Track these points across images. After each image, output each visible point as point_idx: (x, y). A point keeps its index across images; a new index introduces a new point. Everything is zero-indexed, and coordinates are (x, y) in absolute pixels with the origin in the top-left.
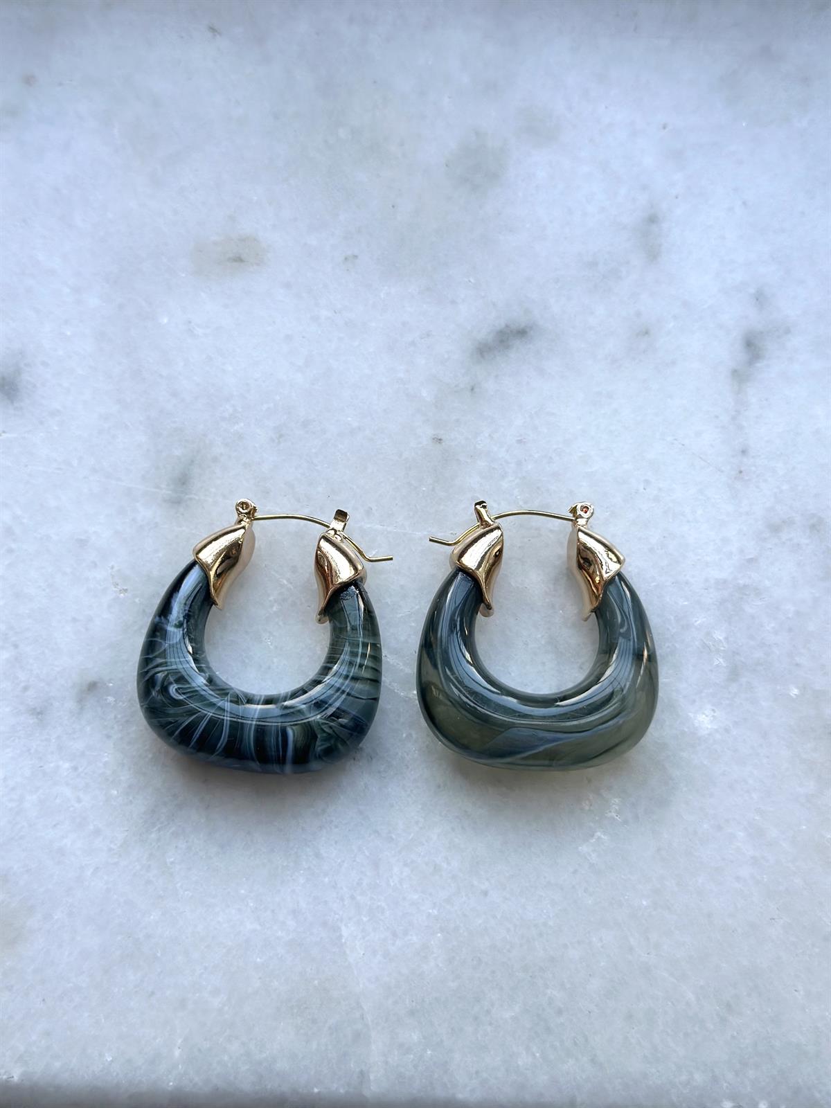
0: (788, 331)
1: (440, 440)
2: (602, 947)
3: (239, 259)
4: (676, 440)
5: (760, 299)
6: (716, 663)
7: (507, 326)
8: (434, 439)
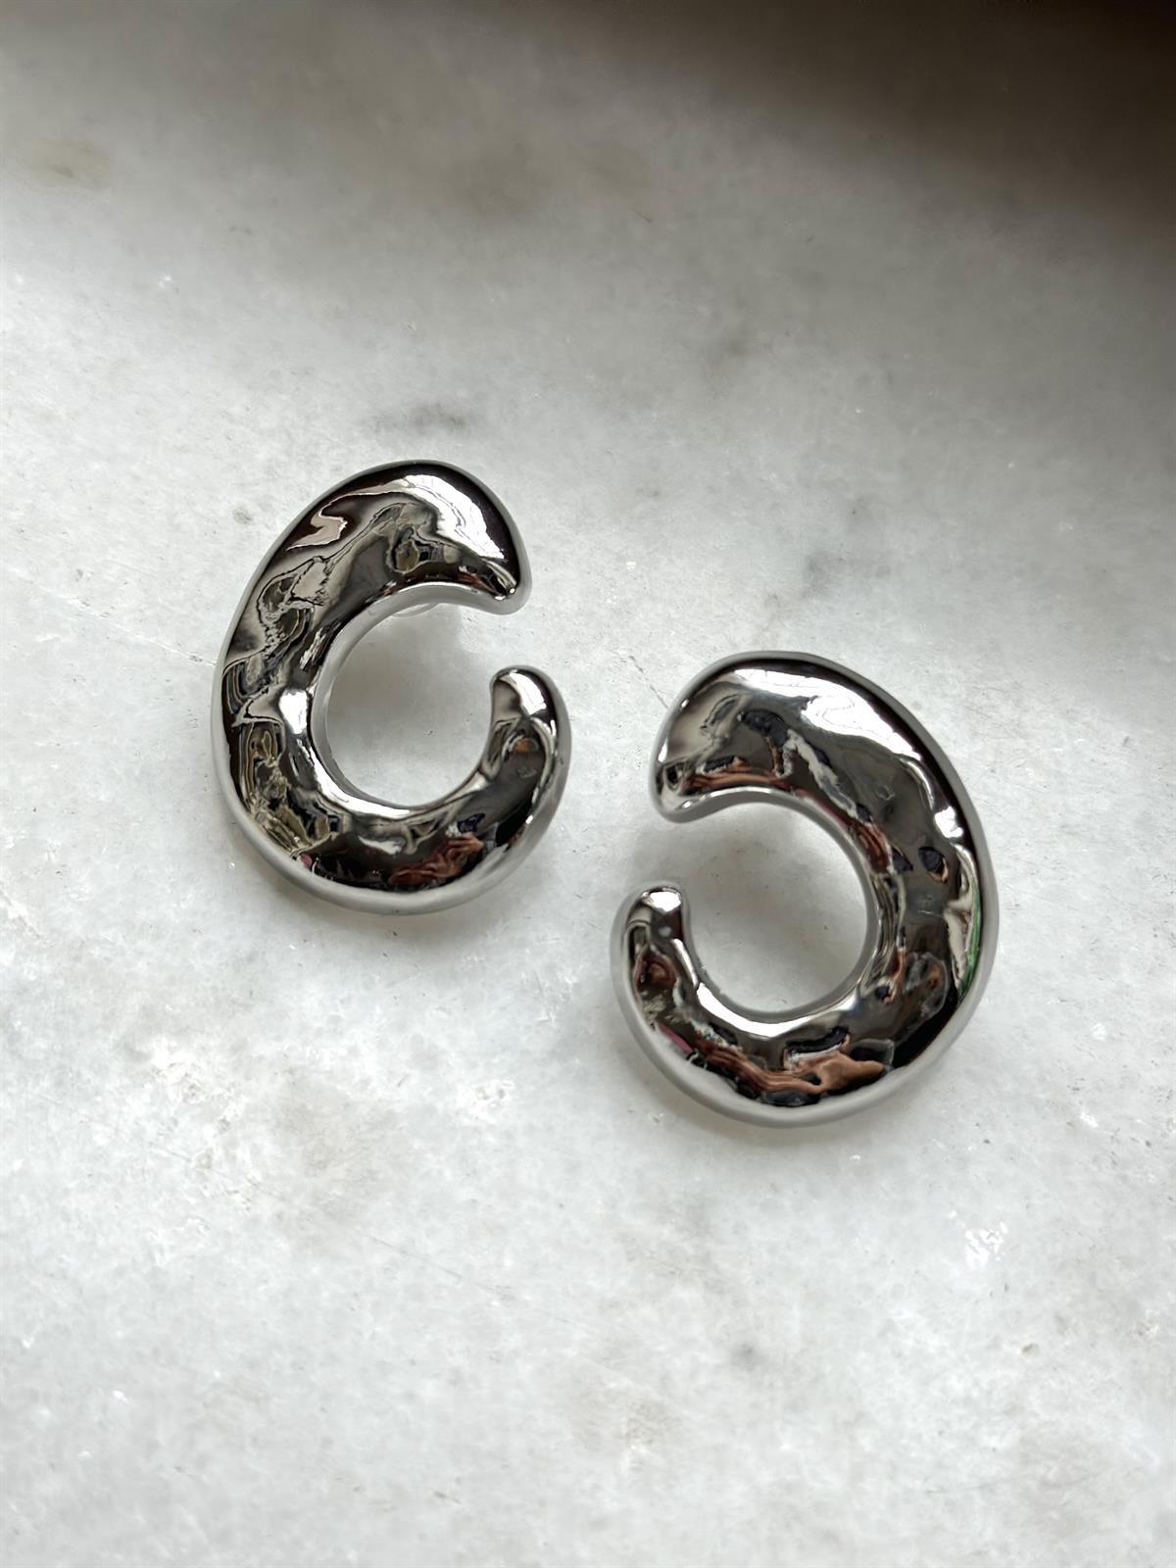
0: (883, 572)
1: (248, 519)
2: (100, 1424)
3: (66, 172)
4: (632, 658)
5: (859, 513)
6: (543, 1017)
7: (438, 405)
8: (238, 514)
